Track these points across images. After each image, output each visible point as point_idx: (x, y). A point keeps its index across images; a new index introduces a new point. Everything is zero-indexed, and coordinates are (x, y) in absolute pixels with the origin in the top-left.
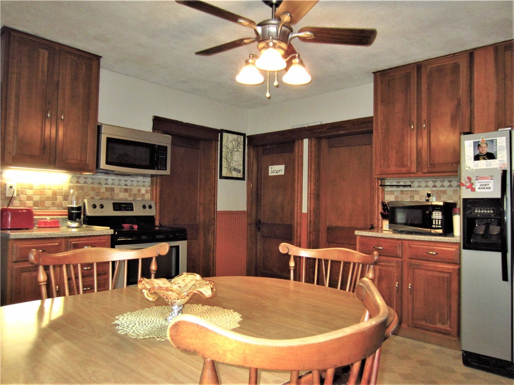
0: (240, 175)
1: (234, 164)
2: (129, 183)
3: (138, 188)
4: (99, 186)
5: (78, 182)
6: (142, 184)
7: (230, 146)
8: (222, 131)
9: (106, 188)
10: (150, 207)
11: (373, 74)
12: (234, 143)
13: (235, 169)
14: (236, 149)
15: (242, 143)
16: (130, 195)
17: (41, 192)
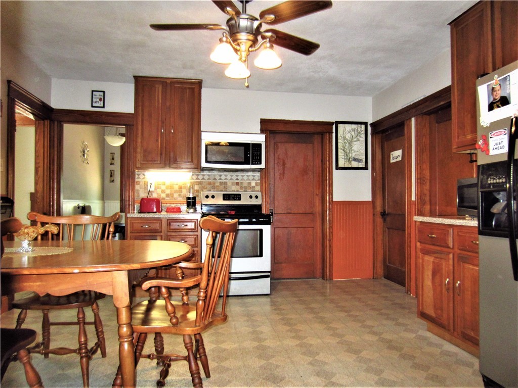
0: (362, 165)
1: (354, 154)
2: (240, 178)
3: (248, 181)
4: (214, 181)
5: (197, 179)
6: (252, 178)
7: (348, 136)
8: (337, 123)
9: (220, 182)
10: (257, 197)
11: (449, 26)
12: (353, 133)
13: (355, 159)
14: (355, 139)
15: (364, 132)
16: (241, 187)
17: (171, 187)
